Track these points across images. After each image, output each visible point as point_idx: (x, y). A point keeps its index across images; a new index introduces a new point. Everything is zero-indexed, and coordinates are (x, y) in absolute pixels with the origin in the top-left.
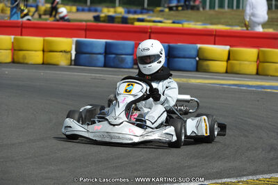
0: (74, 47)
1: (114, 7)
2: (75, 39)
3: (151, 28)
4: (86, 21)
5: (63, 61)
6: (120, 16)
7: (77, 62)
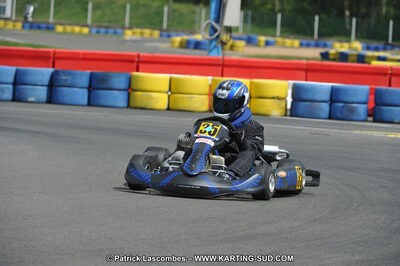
0: (290, 92)
1: (349, 41)
2: (292, 82)
3: (391, 68)
4: (307, 59)
5: (275, 110)
6: (356, 53)
7: (294, 112)
